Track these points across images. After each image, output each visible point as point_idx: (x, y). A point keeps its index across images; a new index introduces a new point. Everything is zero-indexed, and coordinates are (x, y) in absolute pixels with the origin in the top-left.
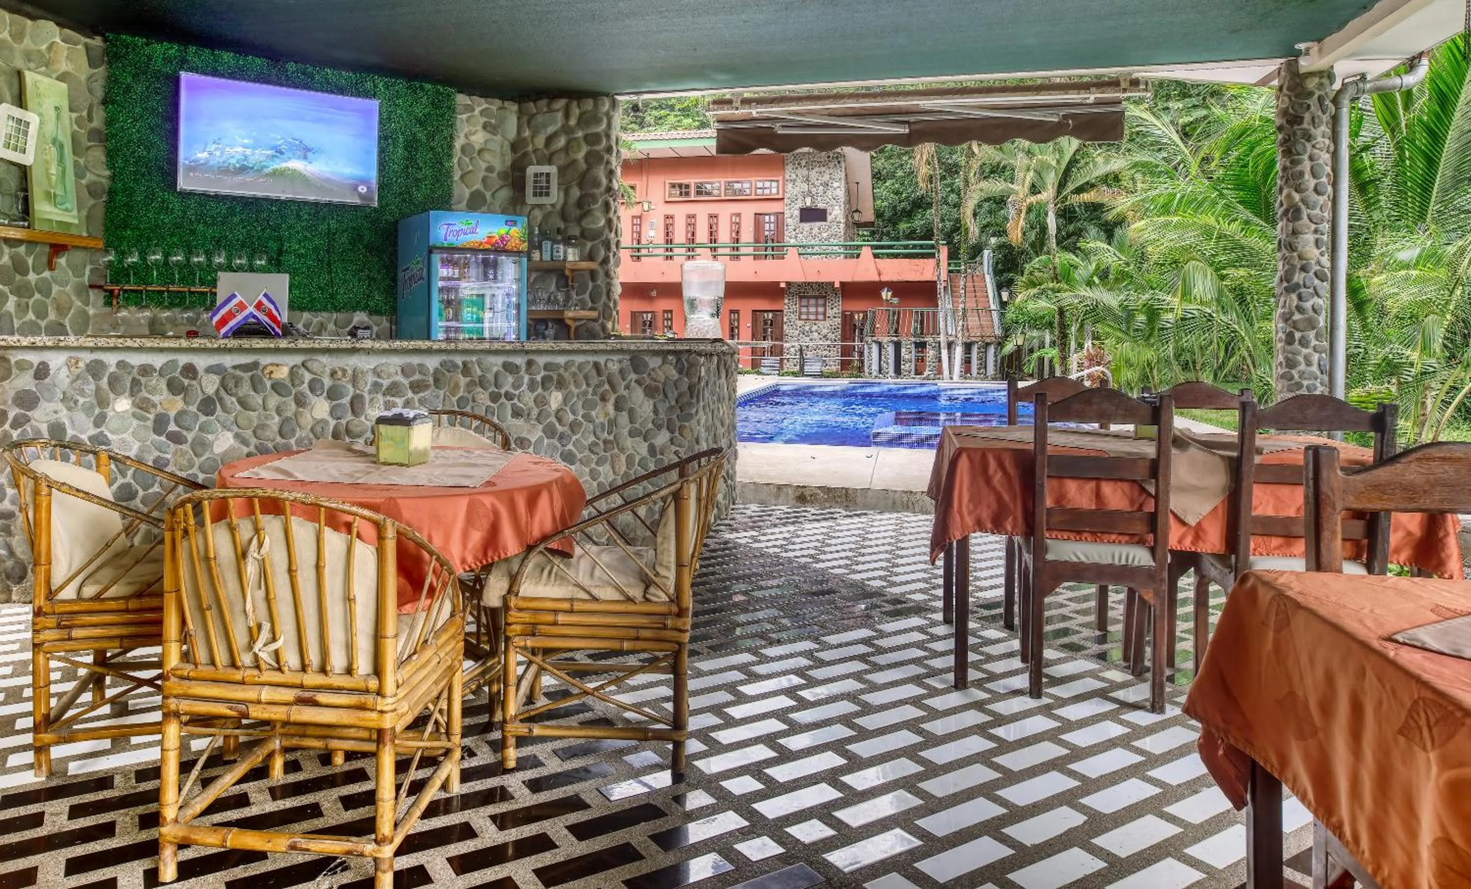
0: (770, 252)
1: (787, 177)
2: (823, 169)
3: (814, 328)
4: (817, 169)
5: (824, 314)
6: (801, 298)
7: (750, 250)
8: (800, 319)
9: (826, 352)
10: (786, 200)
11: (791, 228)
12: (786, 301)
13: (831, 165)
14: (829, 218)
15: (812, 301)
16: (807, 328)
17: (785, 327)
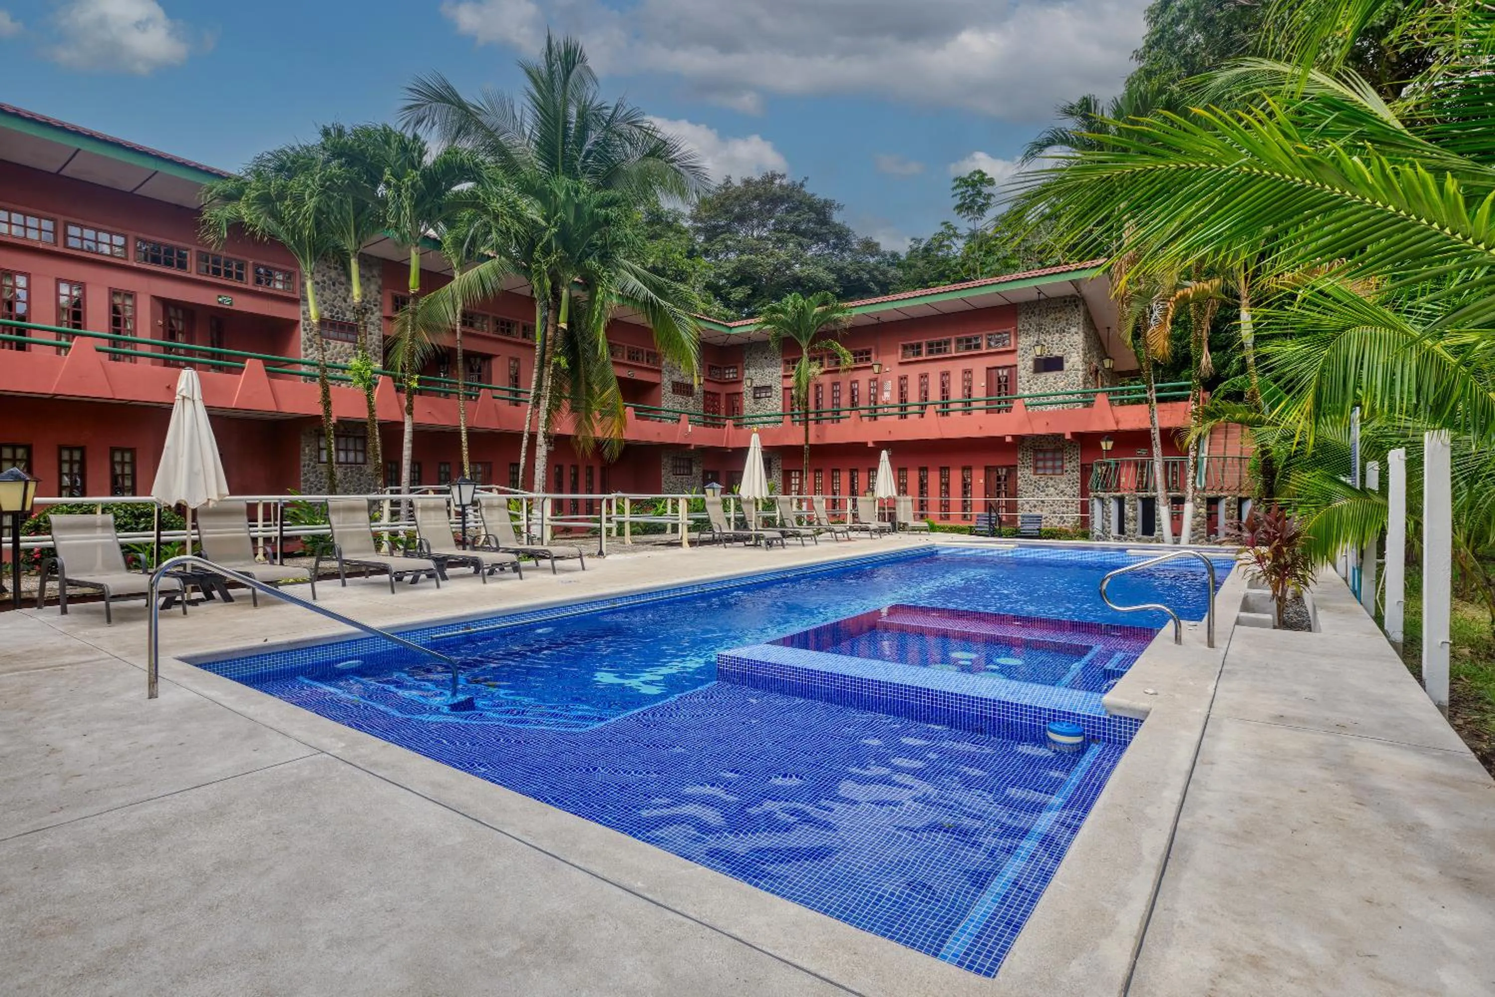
0: (1003, 404)
1: (1020, 327)
2: (1058, 315)
3: (1051, 483)
4: (1053, 316)
5: (1062, 467)
6: (1036, 451)
7: (983, 404)
8: (1035, 474)
9: (1065, 509)
10: (1020, 352)
11: (1024, 380)
12: (1020, 456)
13: (1068, 310)
14: (1067, 366)
15: (1049, 455)
16: (1042, 483)
17: (1019, 482)
